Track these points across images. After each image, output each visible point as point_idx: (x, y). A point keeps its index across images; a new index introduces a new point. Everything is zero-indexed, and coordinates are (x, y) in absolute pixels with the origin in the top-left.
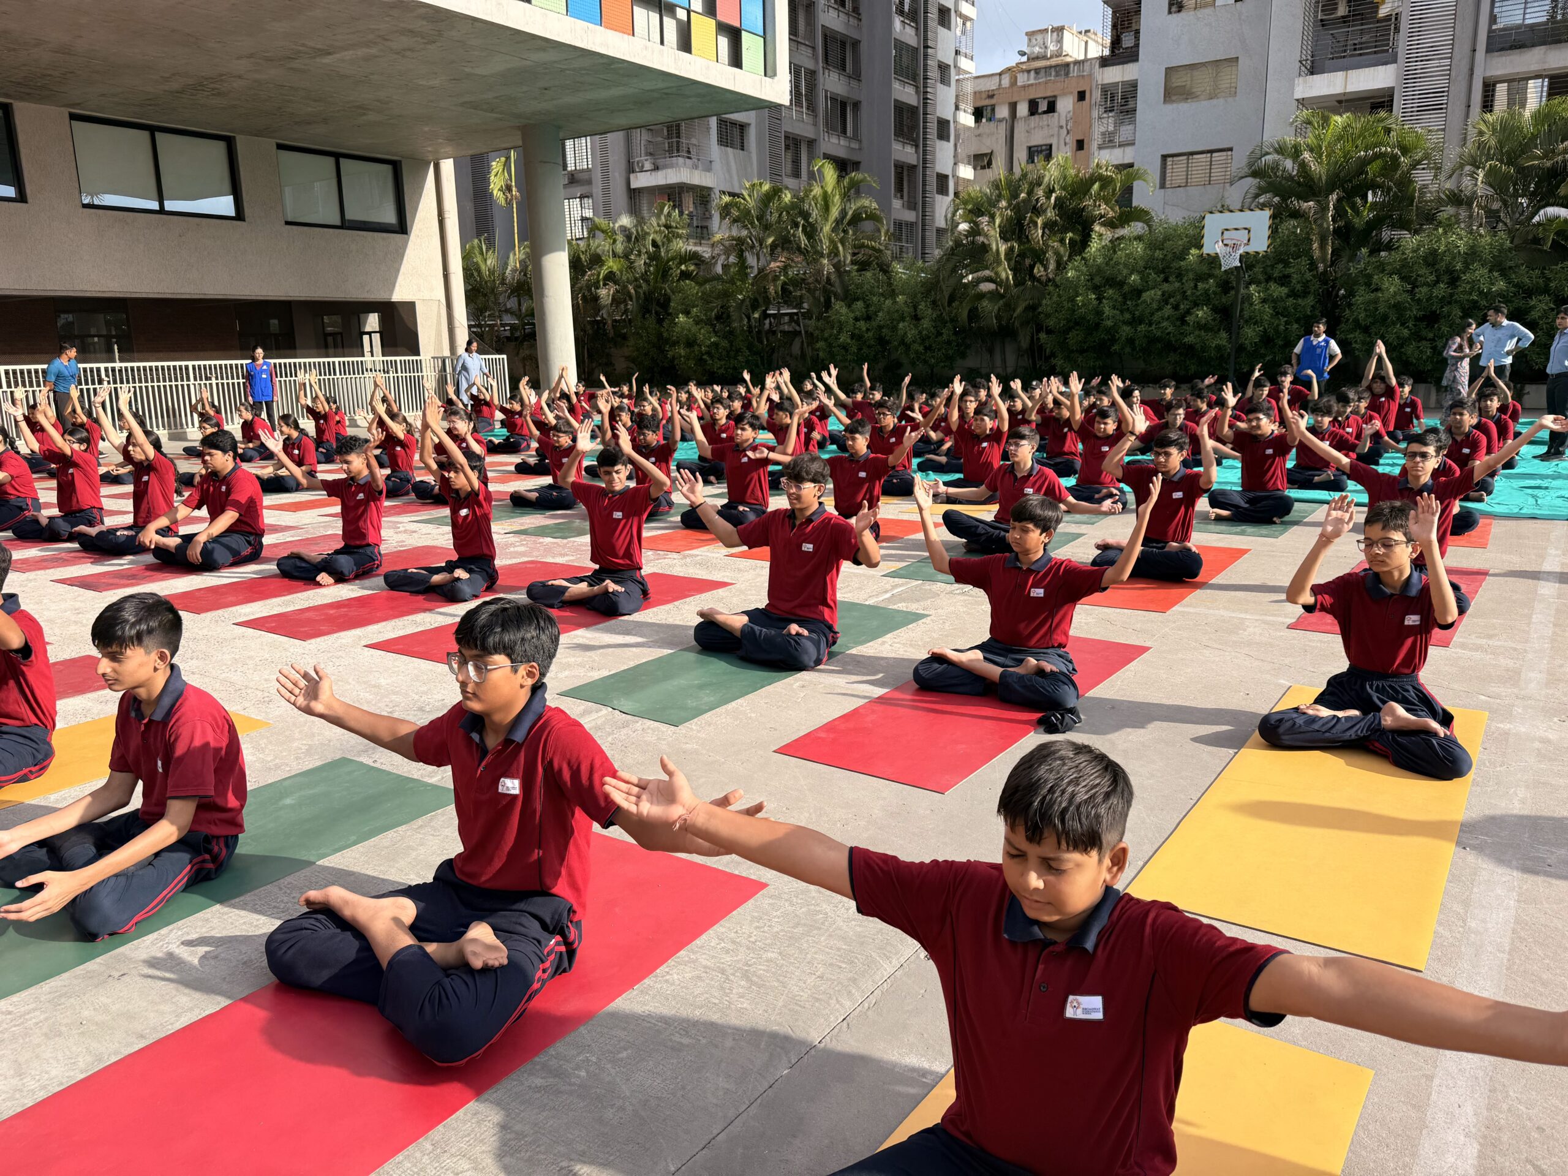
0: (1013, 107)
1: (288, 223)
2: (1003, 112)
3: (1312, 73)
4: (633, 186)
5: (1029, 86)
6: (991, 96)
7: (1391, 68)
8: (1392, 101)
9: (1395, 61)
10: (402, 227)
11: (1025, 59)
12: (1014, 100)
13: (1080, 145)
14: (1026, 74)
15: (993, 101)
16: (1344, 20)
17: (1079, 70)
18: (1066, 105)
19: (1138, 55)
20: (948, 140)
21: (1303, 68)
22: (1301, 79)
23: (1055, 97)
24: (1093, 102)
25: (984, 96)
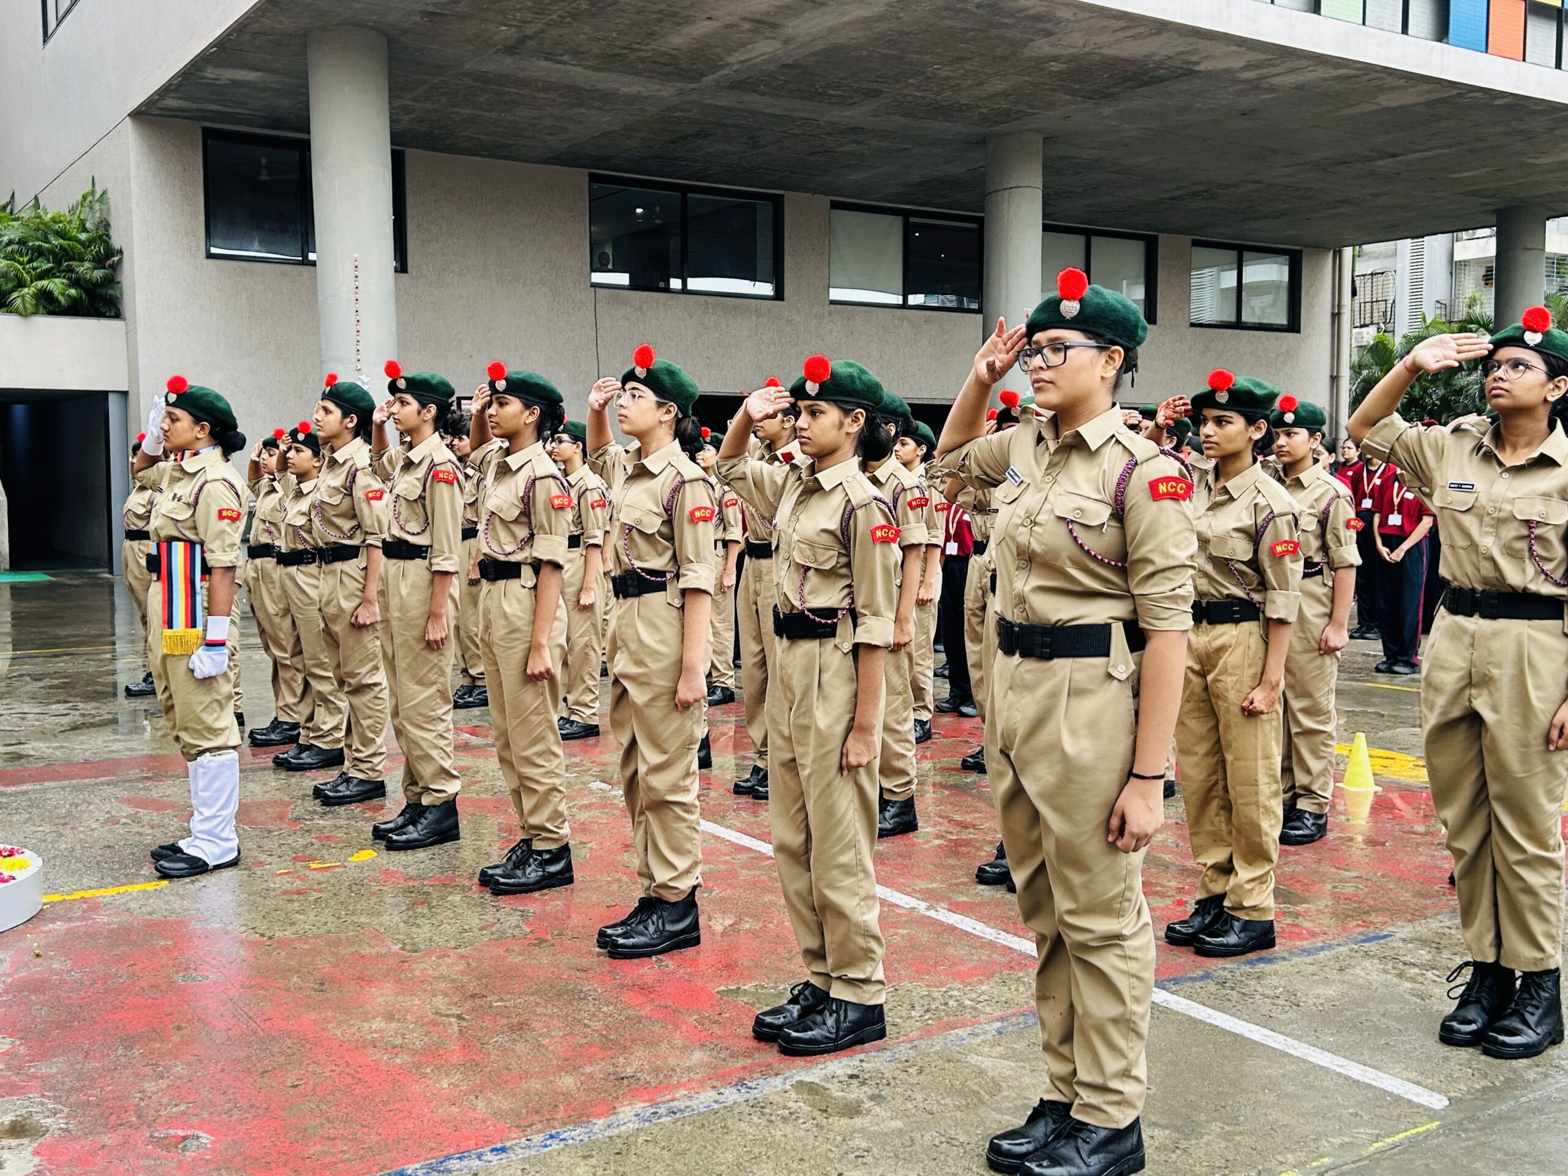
1: (1193, 325)
4: (1456, 259)
10: (1293, 325)
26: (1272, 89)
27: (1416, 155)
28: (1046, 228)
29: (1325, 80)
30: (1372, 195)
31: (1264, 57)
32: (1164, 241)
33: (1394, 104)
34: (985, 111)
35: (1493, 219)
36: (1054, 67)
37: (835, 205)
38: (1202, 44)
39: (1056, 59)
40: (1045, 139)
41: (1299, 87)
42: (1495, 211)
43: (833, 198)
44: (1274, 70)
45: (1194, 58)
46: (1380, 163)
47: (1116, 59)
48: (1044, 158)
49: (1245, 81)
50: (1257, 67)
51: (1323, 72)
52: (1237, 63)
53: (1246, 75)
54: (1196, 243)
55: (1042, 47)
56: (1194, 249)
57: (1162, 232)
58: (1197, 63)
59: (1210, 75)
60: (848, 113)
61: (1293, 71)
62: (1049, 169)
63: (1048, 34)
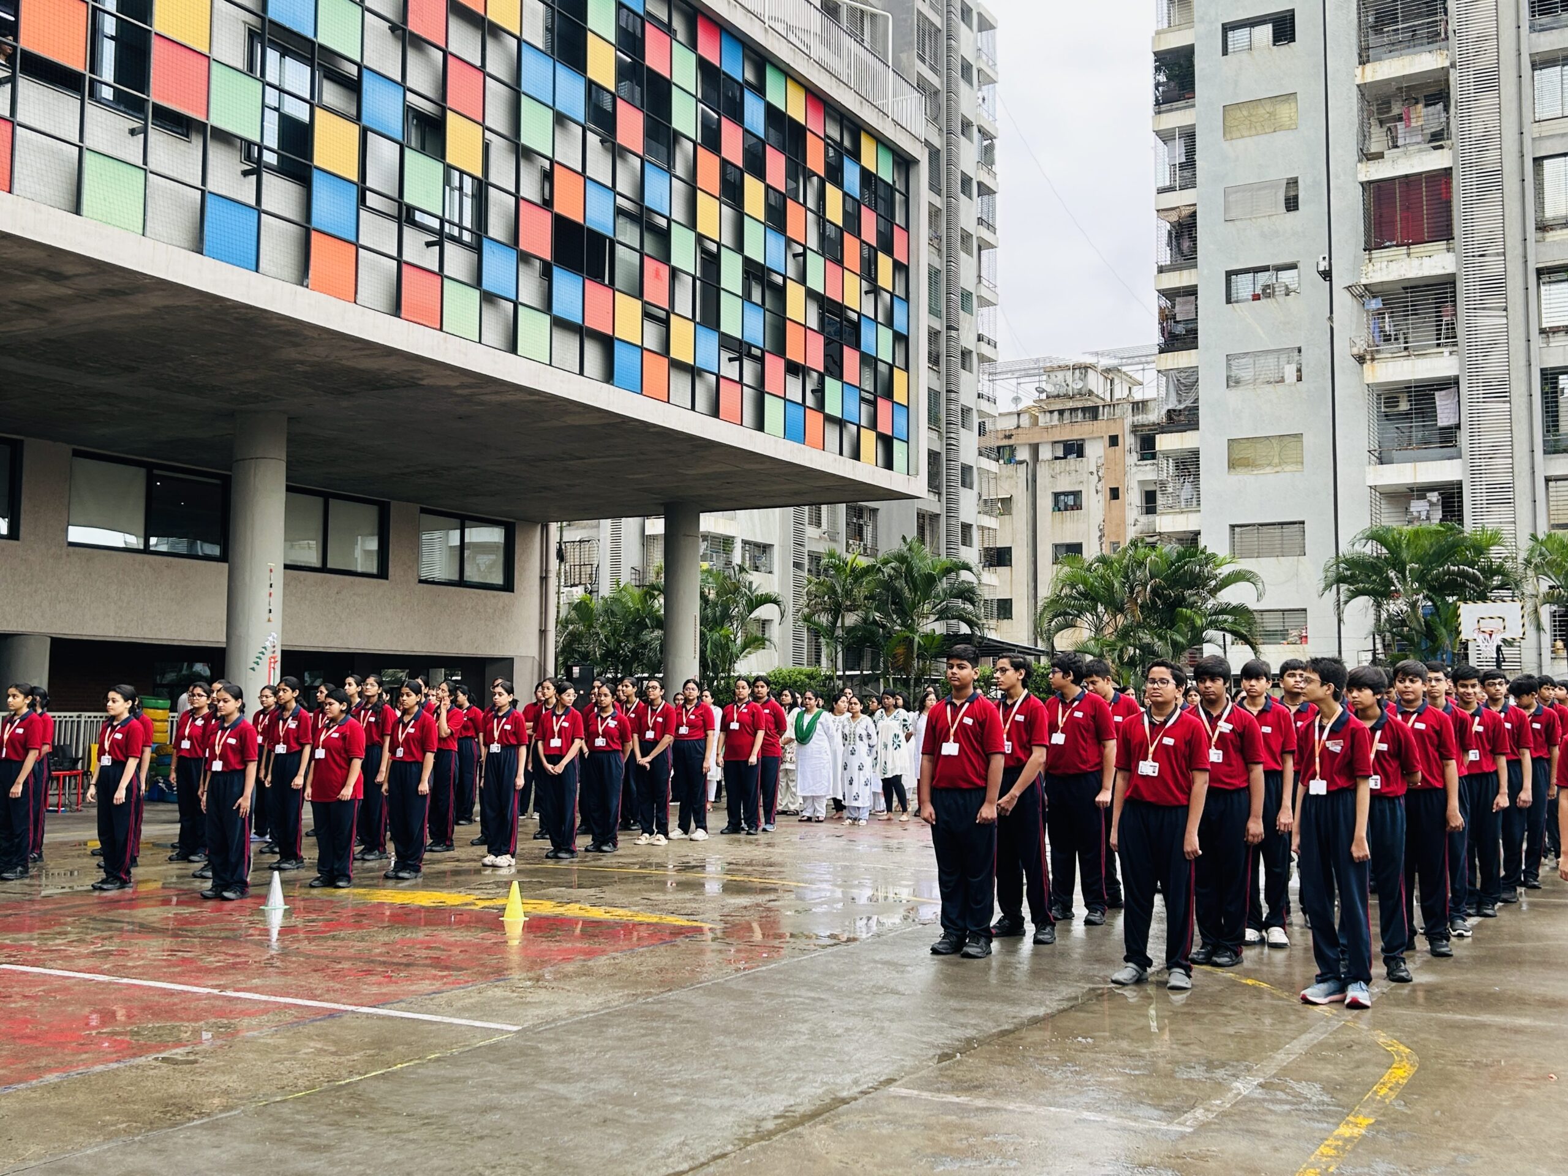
0: (1035, 449)
1: (421, 581)
2: (1023, 454)
3: (1382, 462)
4: (647, 533)
5: (1052, 427)
6: (1010, 437)
7: (1457, 462)
8: (1461, 493)
9: (1459, 456)
10: (508, 585)
11: (1044, 396)
12: (1036, 441)
13: (1115, 493)
14: (1048, 415)
15: (1011, 442)
16: (1406, 415)
17: (1109, 413)
18: (1095, 451)
19: (1198, 423)
20: (971, 488)
21: (1373, 457)
22: (1371, 467)
23: (1083, 440)
24: (1127, 448)
25: (1001, 436)
26: (482, 403)
27: (597, 460)
28: (289, 489)
29: (523, 401)
30: (568, 485)
31: (474, 381)
32: (395, 507)
33: (577, 423)
34: (236, 393)
35: (662, 510)
36: (300, 368)
37: (77, 453)
38: (424, 367)
39: (302, 363)
40: (289, 419)
41: (503, 404)
42: (662, 504)
43: (76, 447)
44: (483, 391)
45: (419, 375)
46: (571, 462)
47: (355, 369)
48: (289, 433)
49: (461, 396)
50: (470, 387)
51: (519, 396)
52: (453, 383)
53: (459, 392)
54: (423, 511)
55: (291, 353)
56: (423, 516)
57: (394, 499)
58: (422, 379)
59: (431, 388)
60: (103, 381)
61: (496, 393)
62: (292, 442)
63: (296, 345)
